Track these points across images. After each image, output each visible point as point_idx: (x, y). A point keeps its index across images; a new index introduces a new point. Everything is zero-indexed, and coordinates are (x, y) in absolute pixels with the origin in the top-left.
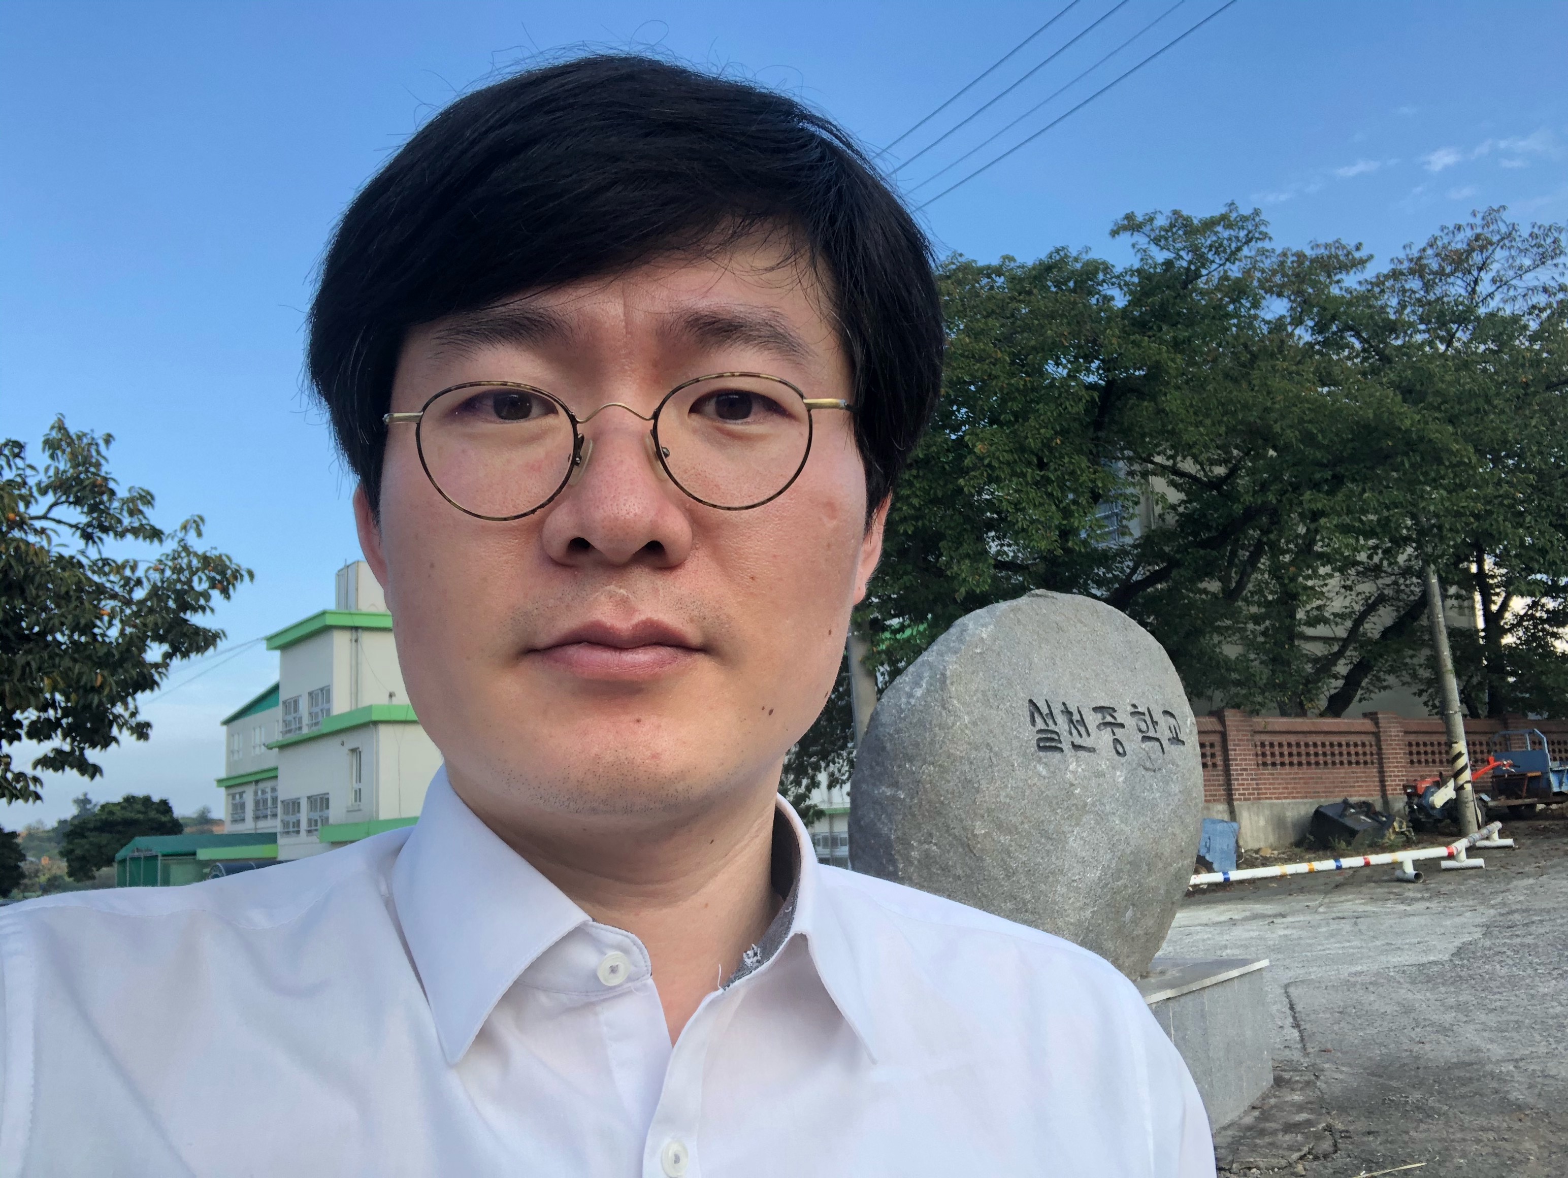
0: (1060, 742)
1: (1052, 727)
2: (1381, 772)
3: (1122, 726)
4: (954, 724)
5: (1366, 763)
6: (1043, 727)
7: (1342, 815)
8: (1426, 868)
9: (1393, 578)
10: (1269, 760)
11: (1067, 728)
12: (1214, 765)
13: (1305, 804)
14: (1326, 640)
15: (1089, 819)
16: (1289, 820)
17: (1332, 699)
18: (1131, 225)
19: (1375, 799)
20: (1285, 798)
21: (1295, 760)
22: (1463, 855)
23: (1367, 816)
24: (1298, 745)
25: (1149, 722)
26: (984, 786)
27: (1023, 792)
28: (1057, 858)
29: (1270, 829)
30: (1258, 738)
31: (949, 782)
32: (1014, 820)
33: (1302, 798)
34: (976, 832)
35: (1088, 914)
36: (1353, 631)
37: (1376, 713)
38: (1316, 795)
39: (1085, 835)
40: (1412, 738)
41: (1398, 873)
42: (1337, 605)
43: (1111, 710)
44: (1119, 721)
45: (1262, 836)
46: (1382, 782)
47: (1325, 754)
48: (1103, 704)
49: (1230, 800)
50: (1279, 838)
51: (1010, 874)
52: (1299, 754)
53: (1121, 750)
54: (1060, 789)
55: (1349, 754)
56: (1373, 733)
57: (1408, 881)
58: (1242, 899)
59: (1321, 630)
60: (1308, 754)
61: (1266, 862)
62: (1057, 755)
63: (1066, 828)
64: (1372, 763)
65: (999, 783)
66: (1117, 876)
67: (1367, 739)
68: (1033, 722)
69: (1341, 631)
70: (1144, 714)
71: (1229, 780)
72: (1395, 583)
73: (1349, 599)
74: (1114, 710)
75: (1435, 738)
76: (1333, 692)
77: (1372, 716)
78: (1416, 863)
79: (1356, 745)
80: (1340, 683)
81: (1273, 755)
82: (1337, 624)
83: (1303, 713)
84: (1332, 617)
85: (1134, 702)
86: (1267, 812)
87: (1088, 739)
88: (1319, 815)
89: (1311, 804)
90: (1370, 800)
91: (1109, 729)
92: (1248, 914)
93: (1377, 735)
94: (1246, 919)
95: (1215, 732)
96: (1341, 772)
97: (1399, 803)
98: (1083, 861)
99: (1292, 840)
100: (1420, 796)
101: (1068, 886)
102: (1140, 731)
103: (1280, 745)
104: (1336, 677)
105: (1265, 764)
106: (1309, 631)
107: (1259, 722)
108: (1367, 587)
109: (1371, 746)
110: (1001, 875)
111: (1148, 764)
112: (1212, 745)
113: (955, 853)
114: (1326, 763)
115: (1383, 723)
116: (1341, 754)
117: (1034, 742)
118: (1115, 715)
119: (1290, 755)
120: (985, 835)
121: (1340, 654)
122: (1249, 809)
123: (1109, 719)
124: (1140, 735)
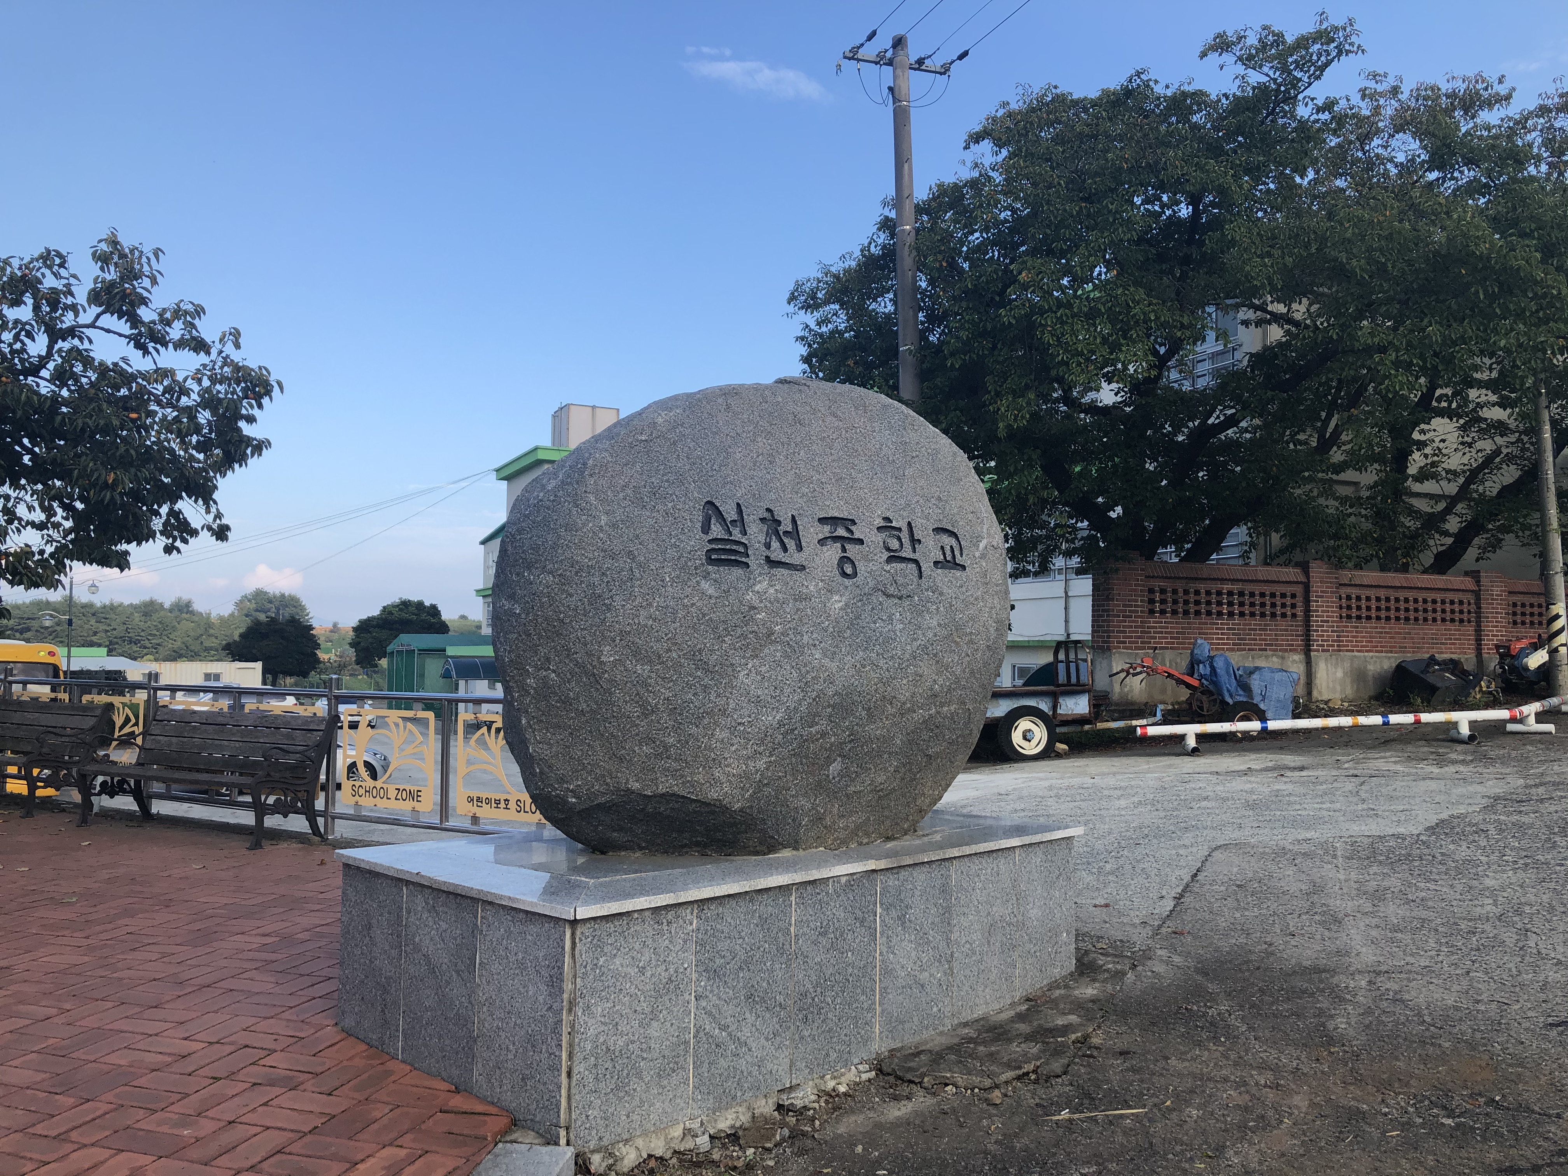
0: (748, 556)
1: (736, 535)
2: (1478, 631)
3: (861, 542)
4: (584, 525)
5: (1461, 621)
6: (722, 535)
7: (1425, 671)
8: (1481, 731)
9: (1517, 435)
10: (1354, 612)
11: (762, 538)
12: (1294, 615)
13: (1389, 658)
14: (1434, 498)
15: (773, 651)
16: (1370, 673)
17: (1438, 556)
18: (1221, 44)
19: (1468, 660)
20: (1367, 651)
21: (1383, 614)
22: (1532, 719)
23: (1452, 674)
24: (1388, 600)
25: (906, 540)
26: (618, 601)
27: (675, 613)
28: (718, 696)
29: (1348, 680)
30: (1344, 592)
31: (571, 596)
32: (656, 646)
33: (1387, 652)
34: (603, 659)
35: (761, 764)
36: (1464, 489)
37: (1479, 572)
38: (1403, 649)
39: (763, 669)
40: (1514, 598)
41: (1453, 733)
42: (1455, 461)
43: (848, 523)
44: (857, 535)
45: (1338, 688)
46: (1479, 641)
47: (1416, 610)
48: (836, 515)
49: (1307, 651)
50: (1358, 689)
51: (647, 711)
52: (1388, 609)
53: (849, 570)
54: (733, 613)
55: (1443, 611)
56: (1472, 591)
57: (1461, 742)
58: (1281, 748)
59: (1429, 487)
60: (1397, 609)
61: (1332, 713)
62: (738, 572)
63: (736, 660)
64: (1469, 621)
65: (639, 600)
66: (811, 719)
67: (1465, 597)
68: (706, 529)
69: (1452, 489)
70: (900, 529)
71: (1309, 631)
72: (1519, 440)
73: (1468, 456)
74: (853, 522)
75: (1535, 600)
76: (1441, 549)
77: (1475, 575)
78: (1473, 724)
79: (1452, 602)
80: (1450, 541)
81: (1359, 608)
82: (1449, 481)
83: (1405, 569)
84: (1444, 474)
85: (888, 514)
86: (1347, 665)
87: (796, 555)
88: (1400, 669)
89: (1396, 658)
90: (1463, 658)
91: (839, 545)
92: (1270, 764)
93: (1477, 594)
94: (1267, 769)
95: (1297, 583)
96: (1431, 630)
97: (1493, 662)
98: (758, 701)
99: (1372, 693)
100: (1513, 657)
101: (732, 730)
102: (888, 549)
103: (1368, 599)
104: (1446, 534)
105: (1349, 617)
106: (1417, 487)
107: (1346, 575)
108: (1487, 446)
109: (1469, 604)
110: (636, 711)
111: (891, 590)
112: (1293, 596)
113: (578, 682)
114: (1416, 619)
115: (1484, 581)
116: (1434, 611)
117: (701, 553)
118: (853, 528)
119: (1378, 609)
120: (615, 663)
121: (1448, 510)
122: (1326, 660)
123: (841, 532)
124: (886, 555)
